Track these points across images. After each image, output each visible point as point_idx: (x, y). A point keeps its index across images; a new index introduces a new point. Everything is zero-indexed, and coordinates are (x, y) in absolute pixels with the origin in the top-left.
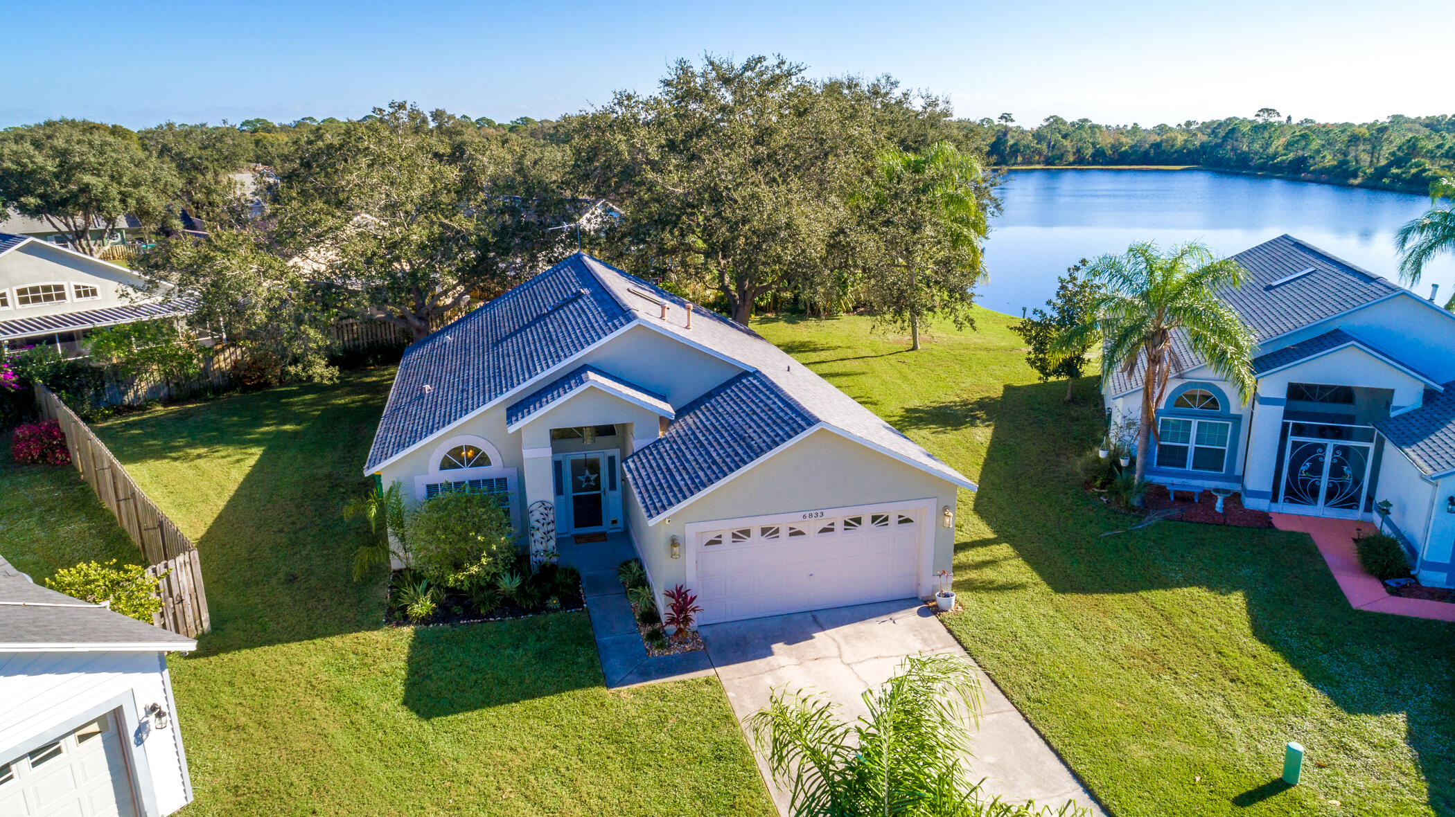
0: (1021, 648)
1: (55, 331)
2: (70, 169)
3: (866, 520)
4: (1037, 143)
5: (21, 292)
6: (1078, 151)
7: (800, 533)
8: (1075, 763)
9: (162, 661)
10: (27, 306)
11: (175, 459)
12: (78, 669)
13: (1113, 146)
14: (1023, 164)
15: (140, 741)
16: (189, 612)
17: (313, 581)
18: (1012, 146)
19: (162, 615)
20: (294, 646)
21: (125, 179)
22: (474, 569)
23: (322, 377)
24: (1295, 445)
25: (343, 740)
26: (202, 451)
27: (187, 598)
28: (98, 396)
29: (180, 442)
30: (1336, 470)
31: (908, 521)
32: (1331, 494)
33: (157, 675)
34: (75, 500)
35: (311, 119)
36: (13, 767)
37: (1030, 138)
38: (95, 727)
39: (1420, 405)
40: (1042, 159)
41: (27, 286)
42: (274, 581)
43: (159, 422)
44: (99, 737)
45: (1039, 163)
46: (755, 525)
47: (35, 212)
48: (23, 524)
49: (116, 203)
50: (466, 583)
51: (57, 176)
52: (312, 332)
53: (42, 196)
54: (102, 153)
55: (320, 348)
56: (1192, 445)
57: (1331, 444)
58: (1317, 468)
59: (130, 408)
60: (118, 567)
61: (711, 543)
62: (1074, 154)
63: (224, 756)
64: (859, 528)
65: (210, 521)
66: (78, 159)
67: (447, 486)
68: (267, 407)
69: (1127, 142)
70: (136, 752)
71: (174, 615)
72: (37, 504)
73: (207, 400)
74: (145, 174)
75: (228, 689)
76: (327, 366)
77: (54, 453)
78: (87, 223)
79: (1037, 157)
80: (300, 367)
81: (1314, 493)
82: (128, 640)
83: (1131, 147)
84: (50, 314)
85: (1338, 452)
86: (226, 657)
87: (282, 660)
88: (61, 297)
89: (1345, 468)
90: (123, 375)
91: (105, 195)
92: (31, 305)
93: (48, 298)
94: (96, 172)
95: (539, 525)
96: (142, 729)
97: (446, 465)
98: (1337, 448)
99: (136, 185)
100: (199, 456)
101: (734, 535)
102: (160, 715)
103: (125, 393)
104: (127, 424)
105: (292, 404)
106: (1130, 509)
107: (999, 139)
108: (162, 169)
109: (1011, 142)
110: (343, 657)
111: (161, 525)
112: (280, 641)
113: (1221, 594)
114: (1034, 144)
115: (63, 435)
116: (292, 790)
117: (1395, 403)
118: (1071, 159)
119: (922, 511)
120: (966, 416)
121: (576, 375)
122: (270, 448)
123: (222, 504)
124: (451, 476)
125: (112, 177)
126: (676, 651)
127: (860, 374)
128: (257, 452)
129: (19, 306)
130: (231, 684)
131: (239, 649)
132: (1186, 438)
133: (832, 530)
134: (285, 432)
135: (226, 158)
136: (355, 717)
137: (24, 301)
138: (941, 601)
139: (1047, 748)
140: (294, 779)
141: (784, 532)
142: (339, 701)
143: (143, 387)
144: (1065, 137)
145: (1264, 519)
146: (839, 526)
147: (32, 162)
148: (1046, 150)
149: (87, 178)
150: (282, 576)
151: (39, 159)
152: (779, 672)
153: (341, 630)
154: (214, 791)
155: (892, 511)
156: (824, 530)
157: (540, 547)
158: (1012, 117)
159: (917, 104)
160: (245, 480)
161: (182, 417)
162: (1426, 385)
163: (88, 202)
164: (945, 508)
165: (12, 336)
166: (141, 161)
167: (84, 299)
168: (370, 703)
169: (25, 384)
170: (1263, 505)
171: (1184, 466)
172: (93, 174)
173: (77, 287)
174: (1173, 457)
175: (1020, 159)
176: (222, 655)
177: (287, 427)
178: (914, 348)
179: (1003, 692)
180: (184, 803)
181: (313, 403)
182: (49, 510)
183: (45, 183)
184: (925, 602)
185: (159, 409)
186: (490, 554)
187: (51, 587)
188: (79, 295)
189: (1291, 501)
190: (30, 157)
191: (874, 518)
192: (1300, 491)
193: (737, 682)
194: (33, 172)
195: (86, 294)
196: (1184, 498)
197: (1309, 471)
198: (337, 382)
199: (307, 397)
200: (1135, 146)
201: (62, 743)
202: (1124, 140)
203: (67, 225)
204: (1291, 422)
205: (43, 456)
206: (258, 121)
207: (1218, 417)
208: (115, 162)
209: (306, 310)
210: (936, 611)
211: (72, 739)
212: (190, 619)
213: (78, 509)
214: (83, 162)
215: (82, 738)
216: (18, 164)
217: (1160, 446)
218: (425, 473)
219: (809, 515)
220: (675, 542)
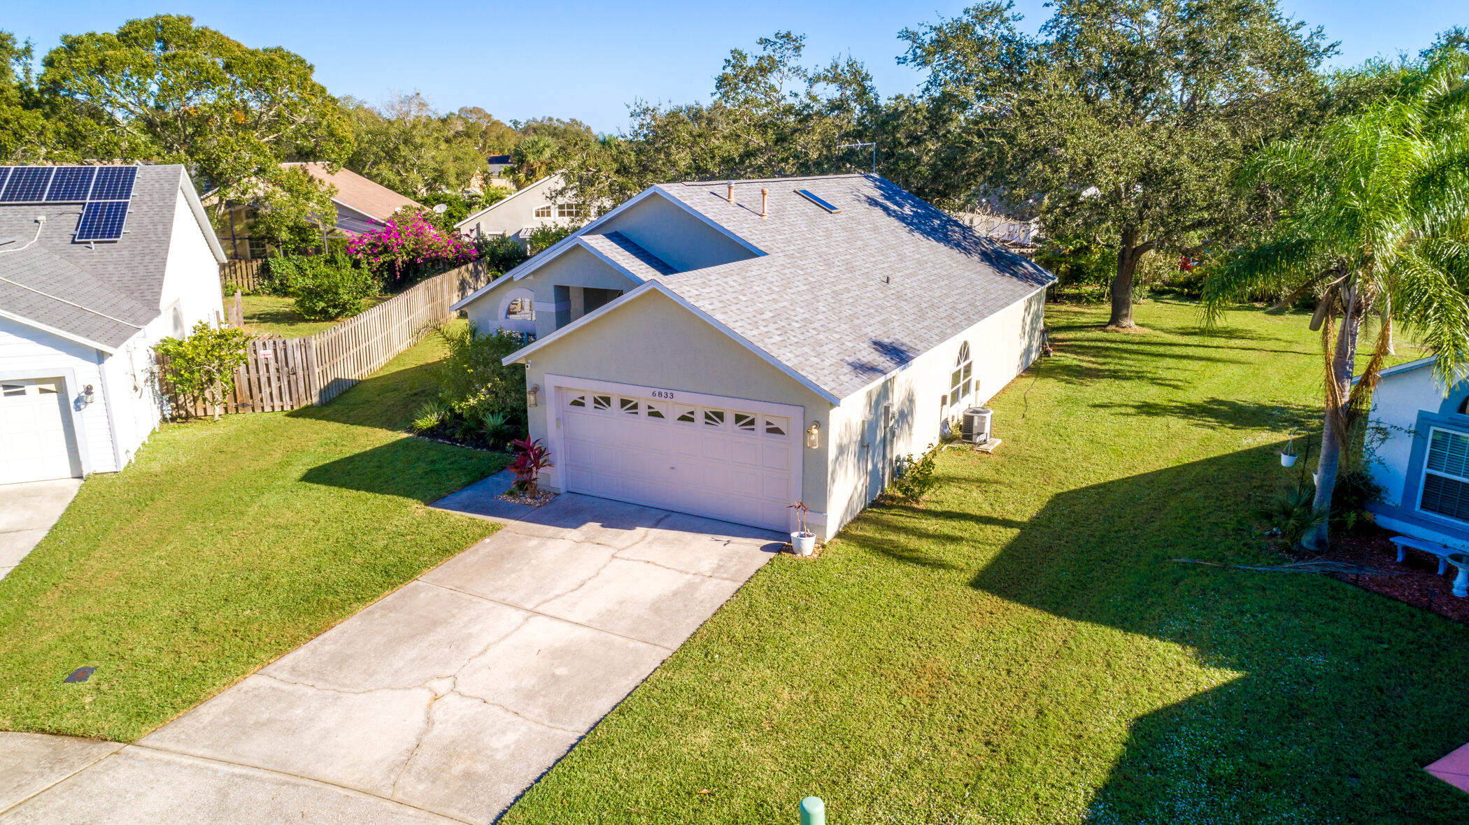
3: (729, 418)
5: (561, 206)
7: (659, 415)
10: (563, 218)
15: (78, 410)
16: (301, 384)
19: (278, 379)
22: (472, 401)
27: (300, 373)
31: (777, 431)
38: (50, 386)
44: (51, 395)
46: (614, 393)
50: (467, 413)
61: (576, 403)
64: (723, 426)
71: (289, 382)
92: (566, 217)
96: (79, 401)
101: (596, 401)
112: (337, 421)
129: (558, 217)
131: (311, 419)
133: (692, 420)
137: (562, 213)
141: (643, 410)
146: (700, 418)
155: (757, 413)
156: (683, 418)
174: (1447, 498)
176: (299, 419)
184: (779, 539)
186: (487, 392)
191: (738, 418)
201: (27, 388)
210: (781, 550)
211: (35, 388)
212: (302, 390)
215: (42, 391)
217: (1429, 476)
218: (496, 319)
219: (660, 394)
220: (536, 390)
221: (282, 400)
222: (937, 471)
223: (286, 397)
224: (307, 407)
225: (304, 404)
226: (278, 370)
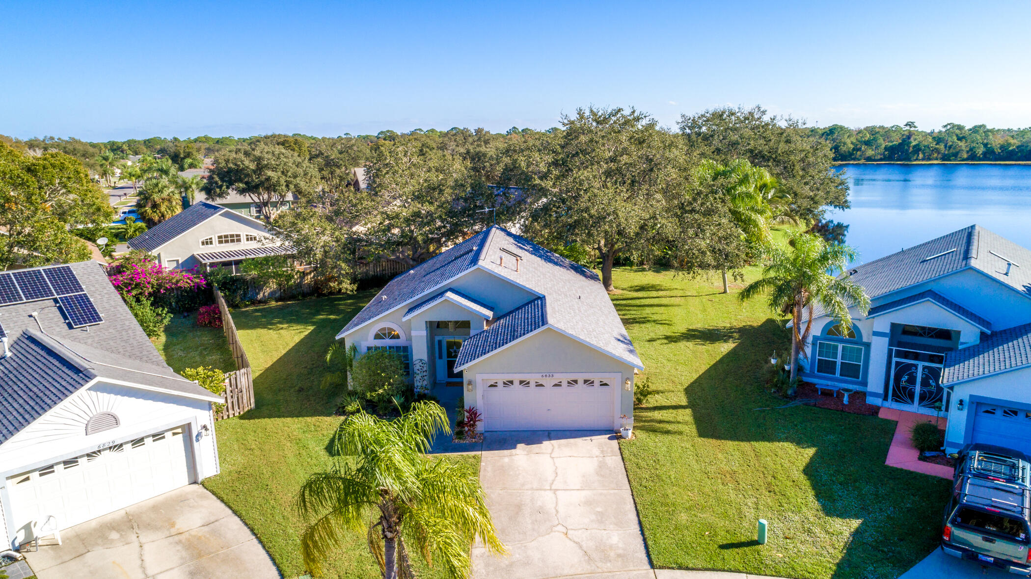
0: (655, 461)
1: (232, 259)
2: (262, 168)
3: (581, 382)
4: (936, 145)
5: (220, 237)
6: (971, 150)
7: (542, 385)
8: (643, 517)
9: (209, 406)
10: (222, 245)
11: (270, 329)
12: (174, 403)
13: (1002, 147)
14: (923, 159)
15: (198, 440)
16: (245, 398)
17: (310, 392)
18: (914, 146)
19: (232, 397)
20: (289, 419)
21: (289, 174)
22: (381, 391)
23: (347, 289)
24: (897, 363)
25: (292, 459)
26: (285, 326)
27: (244, 390)
28: (245, 294)
29: (276, 320)
30: (925, 383)
31: (606, 385)
32: (922, 398)
33: (207, 412)
34: (218, 345)
35: (420, 130)
36: (145, 440)
37: (930, 140)
38: (179, 430)
39: (978, 342)
40: (940, 156)
41: (223, 234)
42: (292, 390)
43: (271, 311)
44: (181, 435)
45: (937, 159)
46: (516, 378)
47: (242, 192)
48: (192, 354)
49: (284, 187)
50: (376, 398)
51: (254, 172)
52: (343, 265)
53: (246, 183)
54: (279, 158)
55: (347, 273)
56: (839, 360)
57: (921, 365)
58: (912, 380)
59: (260, 302)
60: (212, 370)
61: (491, 386)
62: (968, 152)
63: (240, 459)
64: (576, 386)
65: (275, 360)
66: (266, 162)
67: (377, 348)
68: (327, 305)
69: (1015, 143)
70: (196, 444)
71: (238, 398)
72: (202, 345)
73: (299, 300)
74: (300, 171)
75: (253, 434)
76: (351, 284)
77: (215, 321)
78: (270, 198)
79: (936, 155)
80: (337, 283)
81: (911, 396)
82: (194, 393)
83: (1018, 147)
84: (232, 250)
85: (926, 370)
86: (257, 420)
87: (281, 425)
88: (239, 240)
89: (931, 381)
90: (257, 284)
91: (278, 183)
92: (224, 245)
93: (233, 241)
94: (274, 169)
95: (419, 372)
96: (199, 435)
97: (377, 337)
98: (924, 368)
99: (295, 177)
100: (282, 328)
101: (504, 383)
102: (206, 429)
103: (258, 294)
104: (256, 310)
105: (340, 305)
106: (786, 396)
107: (904, 140)
108: (310, 168)
109: (914, 143)
110: (308, 426)
111: (242, 356)
112: (284, 417)
113: (803, 448)
114: (933, 145)
115: (220, 313)
116: (262, 476)
117: (962, 340)
118: (965, 156)
119: (614, 379)
120: (725, 336)
121: (441, 294)
122: (317, 327)
123: (284, 352)
124: (379, 343)
125: (283, 173)
126: (467, 441)
127: (676, 306)
128: (311, 328)
129: (218, 245)
130: (255, 432)
131: (264, 418)
132: (835, 355)
133: (560, 385)
134: (330, 319)
135: (353, 158)
136: (301, 451)
137: (221, 242)
138: (623, 433)
139: (634, 509)
140: (265, 471)
141: (532, 384)
142: (298, 444)
143: (267, 291)
144: (959, 139)
145: (874, 411)
146: (565, 384)
147: (243, 164)
148: (944, 149)
149: (270, 173)
150: (297, 388)
151: (247, 163)
152: (513, 457)
153: (312, 415)
154: (230, 472)
155: (596, 378)
156: (555, 385)
157: (419, 384)
158: (915, 124)
159: (783, 124)
160: (299, 342)
161: (281, 309)
162: (981, 330)
163: (271, 187)
164: (628, 379)
165: (211, 261)
166: (299, 163)
167: (250, 242)
168: (310, 447)
169: (209, 285)
170: (878, 402)
171: (834, 374)
172: (273, 171)
173: (247, 235)
174: (826, 367)
175: (921, 156)
176: (256, 420)
177: (332, 317)
178: (725, 292)
179: (629, 481)
180: (216, 473)
181: (351, 304)
182: (205, 349)
183: (248, 175)
184: (616, 433)
185: (273, 304)
186: (390, 384)
187: (183, 376)
188: (248, 240)
189: (897, 401)
190: (242, 161)
191: (585, 381)
192: (902, 394)
193: (489, 459)
194: (243, 169)
195: (251, 239)
196: (827, 394)
197: (907, 381)
198: (355, 293)
199: (349, 301)
200: (1022, 146)
201: (166, 434)
202: (1012, 141)
203: (259, 199)
204: (894, 348)
205: (210, 323)
206: (388, 131)
207: (856, 343)
208: (285, 164)
209: (342, 253)
210: (619, 438)
211: (170, 433)
212: (245, 401)
213: (218, 349)
214: (268, 164)
215: (174, 434)
216: (236, 165)
217: (819, 359)
218: (366, 340)
219: (546, 376)
220: (470, 383)
221: (233, 410)
222: (652, 387)
223: (236, 408)
224: (248, 411)
225: (246, 410)
226: (231, 392)
